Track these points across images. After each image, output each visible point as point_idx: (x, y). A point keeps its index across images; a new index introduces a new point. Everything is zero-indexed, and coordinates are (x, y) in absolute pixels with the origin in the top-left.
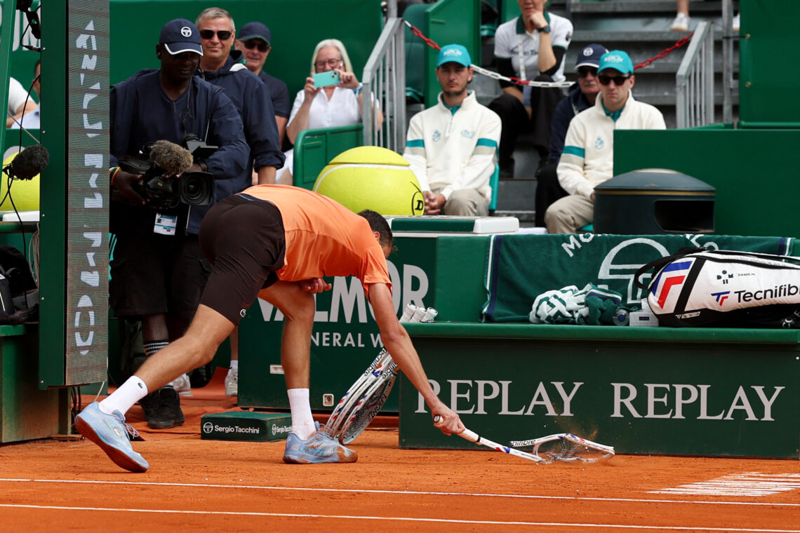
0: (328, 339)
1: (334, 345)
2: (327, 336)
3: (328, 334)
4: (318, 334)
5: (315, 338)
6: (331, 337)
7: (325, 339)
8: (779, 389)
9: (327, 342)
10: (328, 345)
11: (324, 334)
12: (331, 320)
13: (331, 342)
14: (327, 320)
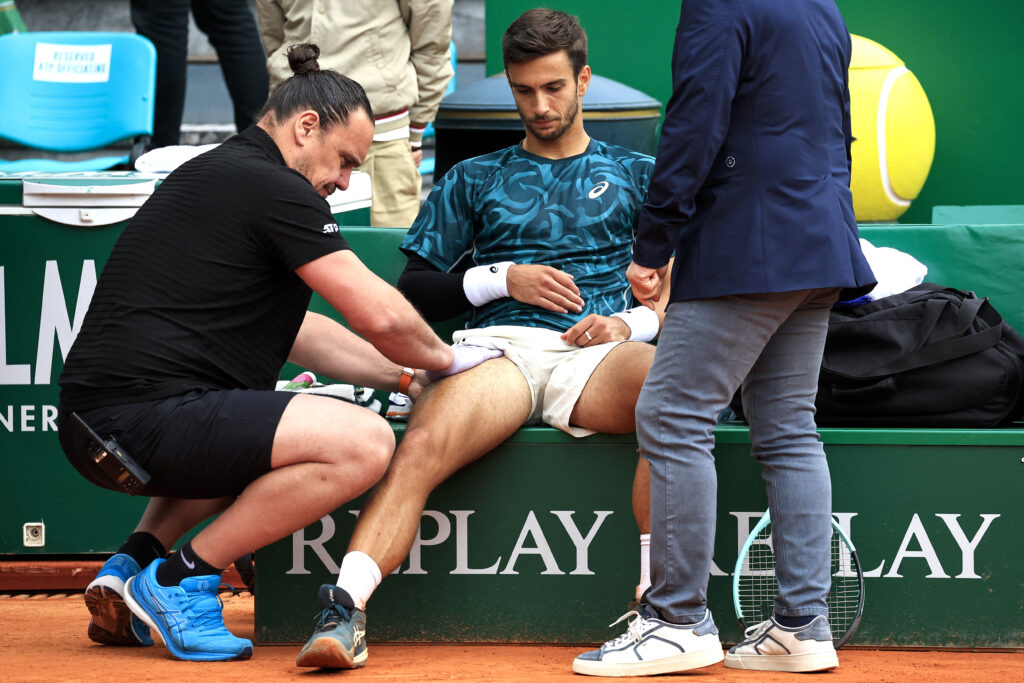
0: (32, 418)
1: (45, 428)
2: (29, 413)
3: (32, 408)
4: (10, 409)
5: (6, 418)
6: (38, 413)
7: (25, 418)
8: (988, 519)
9: (29, 423)
10: (32, 429)
11: (24, 409)
12: (37, 382)
13: (37, 423)
14: (29, 382)
